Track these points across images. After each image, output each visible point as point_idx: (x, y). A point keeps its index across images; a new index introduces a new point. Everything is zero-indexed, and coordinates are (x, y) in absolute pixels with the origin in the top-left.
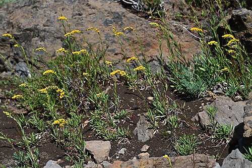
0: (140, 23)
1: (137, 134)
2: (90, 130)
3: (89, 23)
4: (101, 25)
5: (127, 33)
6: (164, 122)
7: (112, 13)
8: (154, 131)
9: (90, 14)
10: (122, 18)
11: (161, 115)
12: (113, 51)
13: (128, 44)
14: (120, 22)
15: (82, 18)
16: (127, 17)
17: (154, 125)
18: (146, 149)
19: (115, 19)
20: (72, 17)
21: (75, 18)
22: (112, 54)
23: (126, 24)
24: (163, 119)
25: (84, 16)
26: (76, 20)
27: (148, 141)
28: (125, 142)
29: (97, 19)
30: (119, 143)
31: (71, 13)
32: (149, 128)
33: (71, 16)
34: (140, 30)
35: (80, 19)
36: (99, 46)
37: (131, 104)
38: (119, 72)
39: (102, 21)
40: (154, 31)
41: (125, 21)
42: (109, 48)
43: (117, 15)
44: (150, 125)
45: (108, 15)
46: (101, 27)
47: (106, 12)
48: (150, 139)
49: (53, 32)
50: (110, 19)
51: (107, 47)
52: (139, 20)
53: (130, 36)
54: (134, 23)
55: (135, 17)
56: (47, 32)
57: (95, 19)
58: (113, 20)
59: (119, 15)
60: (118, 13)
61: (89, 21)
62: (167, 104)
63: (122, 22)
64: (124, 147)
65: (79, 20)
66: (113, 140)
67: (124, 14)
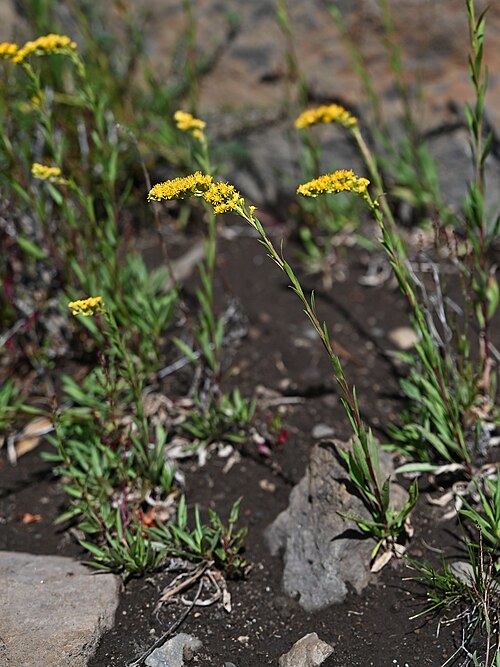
1: (282, 550)
6: (450, 503)
8: (382, 550)
11: (438, 459)
12: (257, 56)
13: (335, 31)
17: (382, 519)
18: (309, 661)
22: (254, 69)
24: (447, 481)
27: (333, 607)
28: (206, 595)
30: (168, 594)
32: (349, 534)
37: (296, 361)
38: (202, 188)
42: (242, 41)
44: (358, 517)
48: (352, 599)
62: (482, 392)
64: (187, 624)
66: (137, 575)
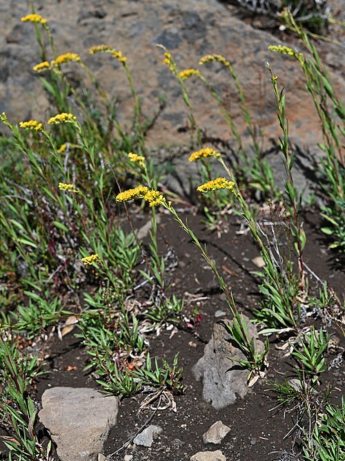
0: (254, 45)
1: (202, 378)
2: (78, 345)
3: (120, 39)
4: (149, 46)
5: (217, 71)
6: (287, 348)
7: (182, 14)
8: (253, 375)
9: (125, 16)
10: (205, 30)
11: (280, 326)
12: (176, 118)
13: (216, 102)
14: (200, 41)
15: (103, 23)
16: (218, 27)
17: (252, 359)
18: (218, 436)
19: (188, 32)
20: (79, 21)
21: (85, 25)
22: (174, 125)
23: (216, 47)
24: (285, 337)
25: (108, 19)
26: (86, 30)
27: (230, 406)
28: (163, 404)
29: (140, 29)
30: (143, 405)
31: (78, 9)
32: (236, 368)
33: (77, 18)
34: (252, 64)
35: (96, 26)
36: (141, 103)
38: (143, 193)
39: (154, 34)
40: (292, 69)
41: (214, 38)
42: (167, 110)
43: (194, 21)
44: (240, 359)
45: (171, 19)
46: (149, 51)
47: (167, 12)
48: (239, 401)
49: (28, 59)
50: (174, 31)
51: (162, 108)
52: (253, 35)
53: (224, 80)
54: (239, 43)
55: (242, 27)
56: (15, 58)
57: (135, 30)
58: (181, 34)
59: (199, 20)
60: (195, 15)
61: (120, 34)
62: (301, 288)
63: (205, 41)
64: (154, 420)
65: (95, 31)
66: (127, 396)
67: (211, 19)
